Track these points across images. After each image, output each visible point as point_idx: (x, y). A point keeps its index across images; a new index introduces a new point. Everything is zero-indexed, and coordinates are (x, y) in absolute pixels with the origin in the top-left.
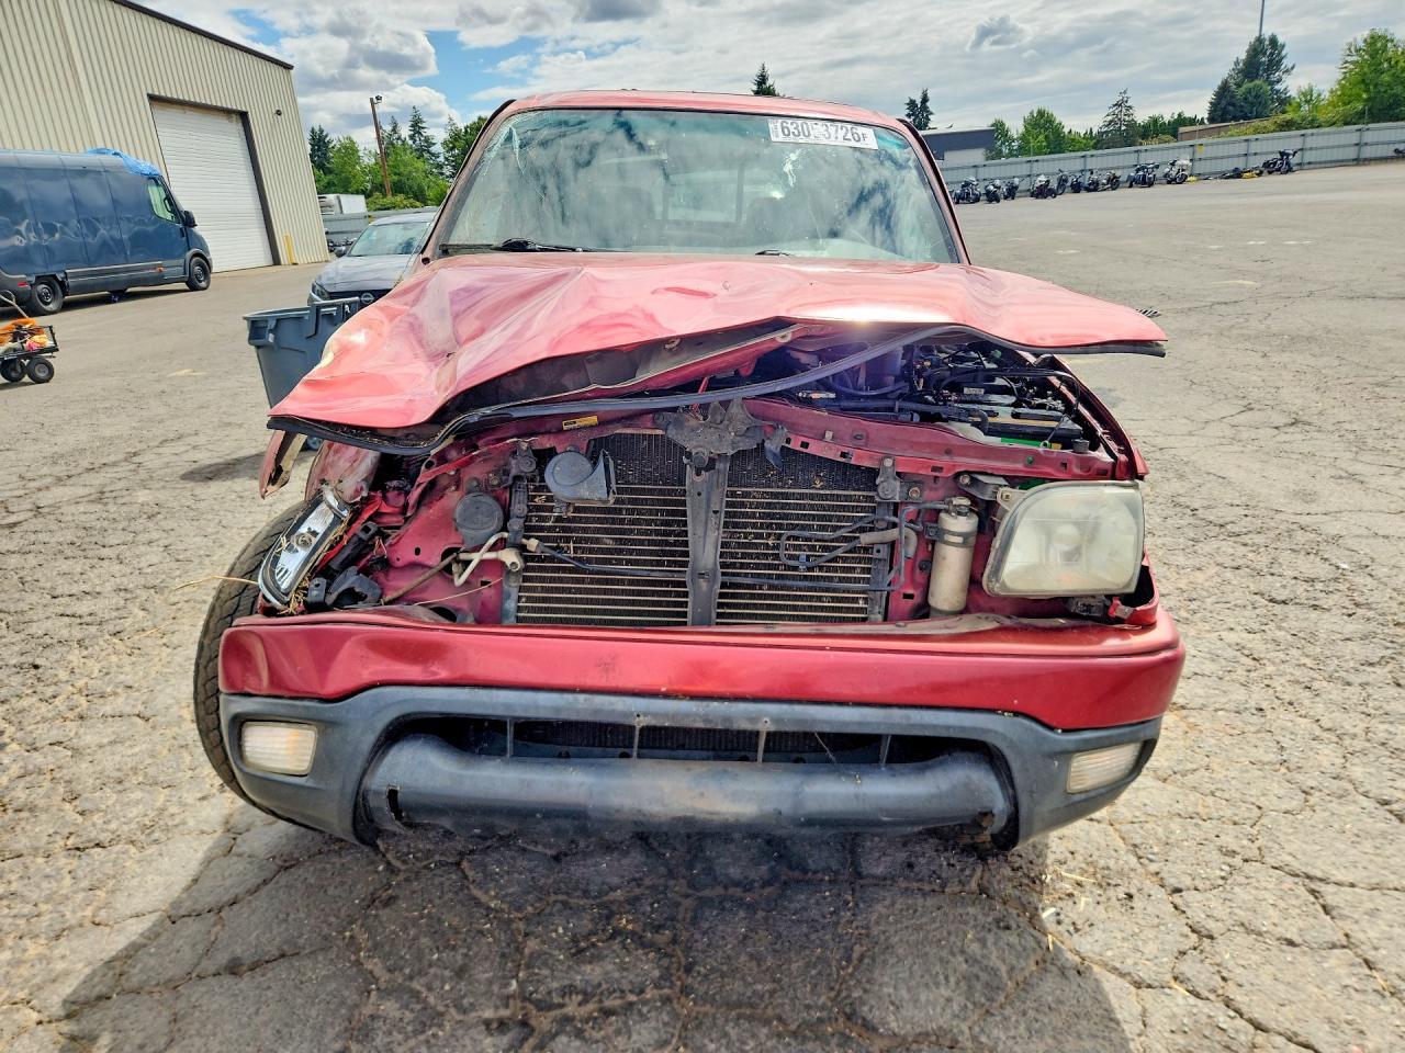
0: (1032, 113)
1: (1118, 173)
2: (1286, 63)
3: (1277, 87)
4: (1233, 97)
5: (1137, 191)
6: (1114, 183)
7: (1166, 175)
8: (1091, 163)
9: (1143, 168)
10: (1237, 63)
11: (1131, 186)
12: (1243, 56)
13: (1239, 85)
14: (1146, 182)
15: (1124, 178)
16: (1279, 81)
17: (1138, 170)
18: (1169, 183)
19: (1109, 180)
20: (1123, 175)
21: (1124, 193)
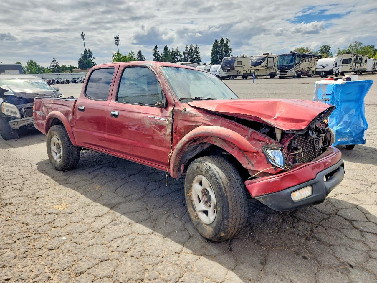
0: (29, 61)
1: (69, 80)
2: (93, 56)
3: (92, 61)
4: (83, 62)
5: (74, 84)
6: (68, 82)
7: (81, 81)
8: (60, 77)
9: (75, 79)
10: (82, 55)
11: (72, 83)
12: (83, 53)
13: (84, 60)
14: (76, 82)
15: (70, 81)
16: (92, 60)
17: (73, 79)
18: (82, 82)
19: (66, 81)
20: (70, 80)
21: (71, 84)
